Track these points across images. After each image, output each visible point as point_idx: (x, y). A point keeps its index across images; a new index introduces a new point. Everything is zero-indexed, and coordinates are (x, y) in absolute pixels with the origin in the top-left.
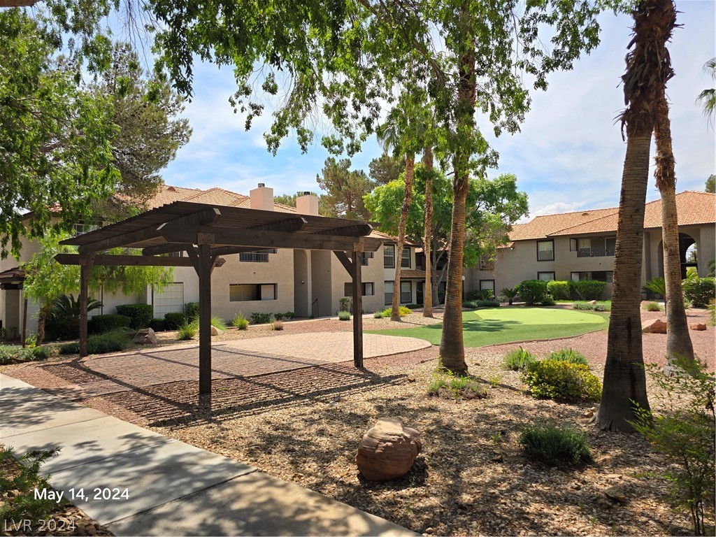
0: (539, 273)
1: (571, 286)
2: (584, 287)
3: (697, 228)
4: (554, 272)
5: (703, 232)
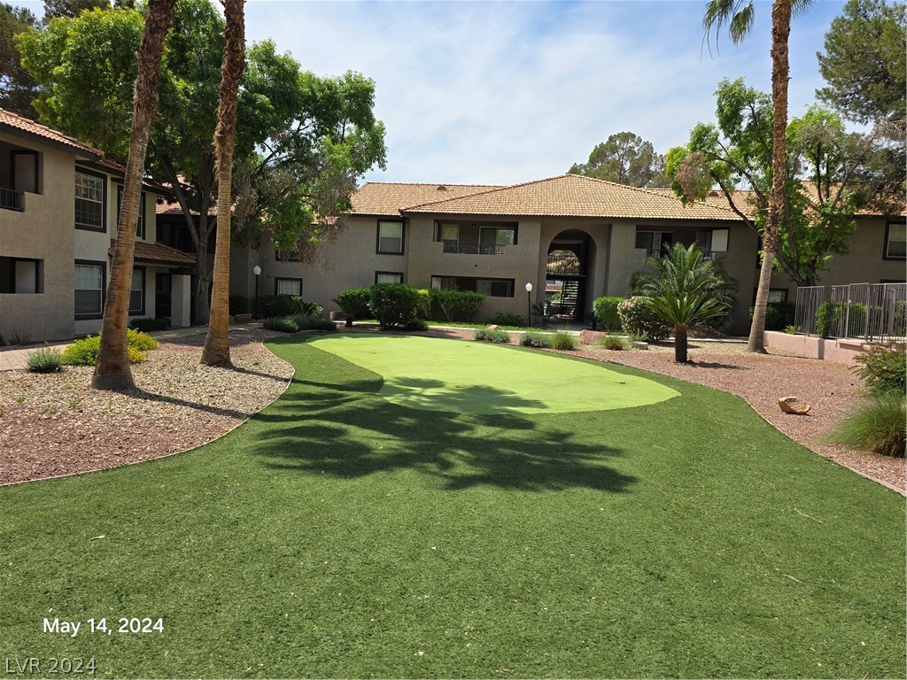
0: (377, 274)
1: (435, 297)
2: (454, 301)
3: (607, 224)
4: (402, 274)
5: (616, 230)
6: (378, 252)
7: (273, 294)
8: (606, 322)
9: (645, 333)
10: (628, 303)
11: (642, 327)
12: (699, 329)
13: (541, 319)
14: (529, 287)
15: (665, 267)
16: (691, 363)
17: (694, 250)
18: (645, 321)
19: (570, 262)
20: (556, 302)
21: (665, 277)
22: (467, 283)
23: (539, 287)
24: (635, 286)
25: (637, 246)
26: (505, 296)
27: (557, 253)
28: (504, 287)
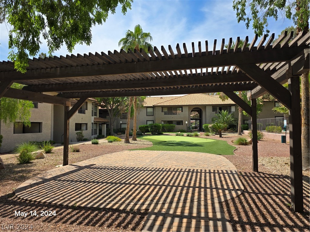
0: (147, 121)
1: (163, 126)
2: (168, 127)
3: (205, 106)
4: (153, 121)
5: (207, 108)
6: (147, 116)
7: (120, 128)
8: (206, 130)
9: (215, 132)
10: (210, 126)
11: (214, 131)
12: (229, 131)
13: (190, 130)
14: (187, 122)
15: (220, 116)
16: (223, 137)
17: (226, 112)
18: (215, 129)
19: (197, 114)
20: (193, 125)
21: (219, 119)
22: (170, 122)
23: (189, 122)
24: (213, 121)
25: (213, 111)
26: (180, 125)
27: (193, 112)
28: (180, 123)
